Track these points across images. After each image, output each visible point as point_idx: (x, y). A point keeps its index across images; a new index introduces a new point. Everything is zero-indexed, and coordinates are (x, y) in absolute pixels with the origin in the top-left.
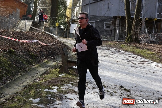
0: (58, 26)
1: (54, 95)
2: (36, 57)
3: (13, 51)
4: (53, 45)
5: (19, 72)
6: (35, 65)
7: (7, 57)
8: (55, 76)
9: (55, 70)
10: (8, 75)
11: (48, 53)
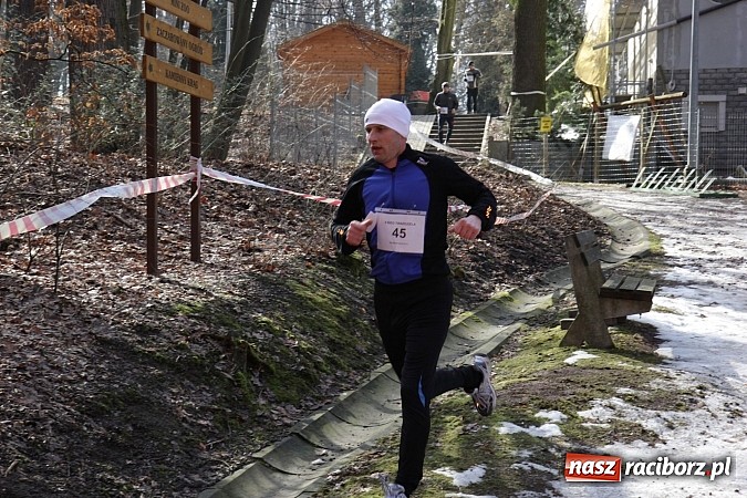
0: (548, 130)
1: (546, 451)
2: (456, 277)
3: (359, 255)
4: (532, 219)
7: (333, 284)
8: (548, 365)
9: (548, 336)
10: (339, 366)
11: (512, 257)
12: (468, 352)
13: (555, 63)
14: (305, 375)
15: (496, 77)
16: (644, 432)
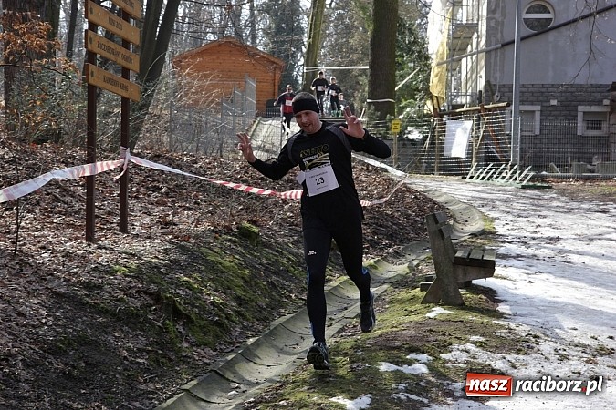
0: (398, 131)
1: (417, 384)
3: (255, 229)
4: (389, 203)
5: (282, 307)
6: (331, 280)
7: (237, 252)
8: (414, 318)
9: (410, 295)
10: (245, 318)
11: (374, 233)
12: (346, 309)
13: (403, 77)
14: (219, 324)
15: (351, 87)
16: (493, 370)
